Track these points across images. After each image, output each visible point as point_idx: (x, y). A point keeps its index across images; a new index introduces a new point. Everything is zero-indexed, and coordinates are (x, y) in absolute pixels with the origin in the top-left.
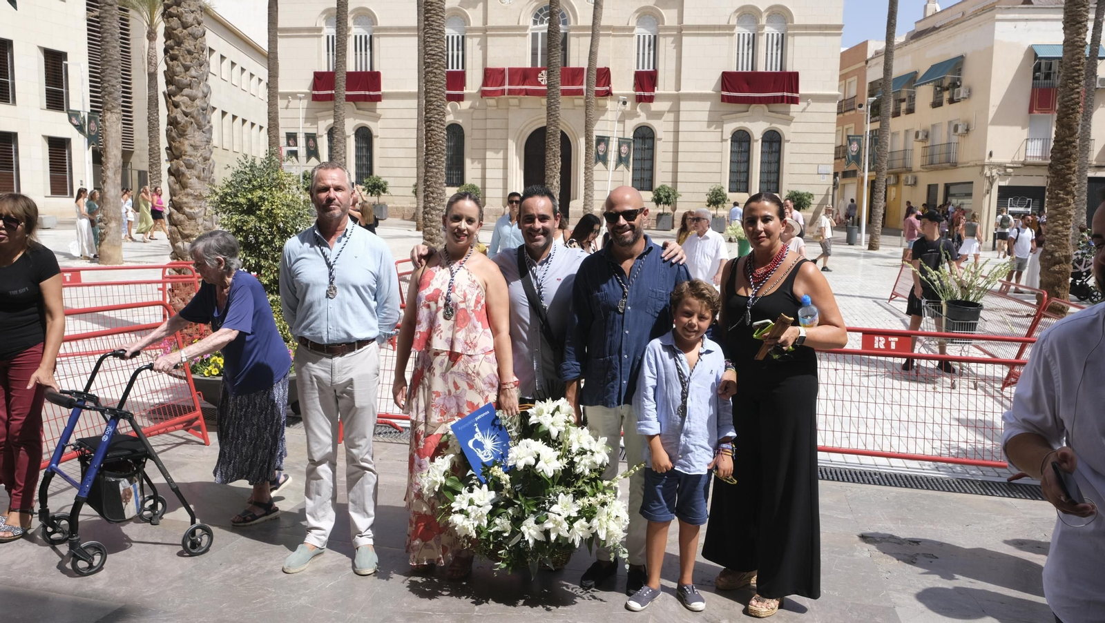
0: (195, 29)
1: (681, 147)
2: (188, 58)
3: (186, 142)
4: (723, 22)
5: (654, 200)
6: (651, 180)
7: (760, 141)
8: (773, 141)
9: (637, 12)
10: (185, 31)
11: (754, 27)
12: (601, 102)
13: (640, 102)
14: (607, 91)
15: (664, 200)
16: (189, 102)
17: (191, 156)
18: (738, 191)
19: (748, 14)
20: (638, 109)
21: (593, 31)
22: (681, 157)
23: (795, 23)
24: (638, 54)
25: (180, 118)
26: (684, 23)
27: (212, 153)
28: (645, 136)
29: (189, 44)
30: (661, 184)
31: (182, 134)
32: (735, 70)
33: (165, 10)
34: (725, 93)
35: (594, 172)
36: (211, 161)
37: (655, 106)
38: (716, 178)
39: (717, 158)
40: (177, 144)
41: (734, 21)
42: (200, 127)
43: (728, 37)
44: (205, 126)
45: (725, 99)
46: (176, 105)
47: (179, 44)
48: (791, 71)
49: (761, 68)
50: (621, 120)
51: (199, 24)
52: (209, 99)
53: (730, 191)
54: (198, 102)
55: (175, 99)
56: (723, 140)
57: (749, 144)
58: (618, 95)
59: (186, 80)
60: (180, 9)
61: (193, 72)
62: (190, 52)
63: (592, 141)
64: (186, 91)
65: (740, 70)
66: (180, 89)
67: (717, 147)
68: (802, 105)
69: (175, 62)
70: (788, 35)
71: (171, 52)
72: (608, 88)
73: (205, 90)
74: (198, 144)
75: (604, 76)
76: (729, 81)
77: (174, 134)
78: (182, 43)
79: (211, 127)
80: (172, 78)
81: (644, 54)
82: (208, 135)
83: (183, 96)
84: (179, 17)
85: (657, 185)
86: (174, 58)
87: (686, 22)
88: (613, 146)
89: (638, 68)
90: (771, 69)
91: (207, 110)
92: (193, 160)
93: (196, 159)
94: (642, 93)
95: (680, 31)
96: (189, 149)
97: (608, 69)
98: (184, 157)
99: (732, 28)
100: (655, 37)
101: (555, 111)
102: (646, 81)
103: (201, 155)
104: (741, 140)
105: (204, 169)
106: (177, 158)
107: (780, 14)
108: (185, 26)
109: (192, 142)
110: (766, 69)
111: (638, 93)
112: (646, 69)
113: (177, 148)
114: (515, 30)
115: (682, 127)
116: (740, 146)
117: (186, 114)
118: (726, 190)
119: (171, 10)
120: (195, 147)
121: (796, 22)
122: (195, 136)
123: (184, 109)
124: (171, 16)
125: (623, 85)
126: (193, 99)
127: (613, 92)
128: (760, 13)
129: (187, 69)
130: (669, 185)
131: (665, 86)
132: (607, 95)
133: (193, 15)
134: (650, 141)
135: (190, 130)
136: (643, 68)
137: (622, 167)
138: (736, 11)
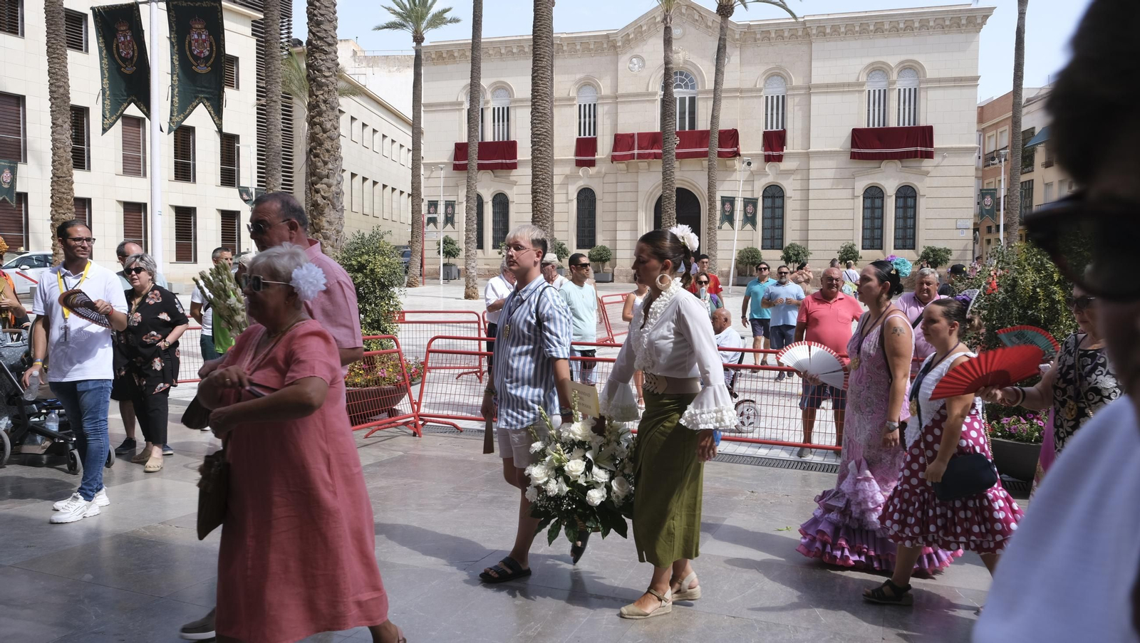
0: (333, 133)
1: (812, 204)
2: (327, 155)
3: (324, 219)
4: (852, 79)
5: (783, 258)
6: (782, 238)
7: (894, 197)
8: (907, 196)
9: (764, 73)
10: (325, 135)
11: (885, 83)
12: (729, 162)
13: (768, 162)
14: (735, 152)
15: (794, 258)
16: (327, 189)
17: (327, 230)
18: (872, 247)
19: (878, 69)
20: (767, 169)
21: (715, 95)
22: (812, 215)
23: (928, 77)
24: (767, 114)
25: (320, 200)
26: (812, 83)
27: (343, 226)
28: (774, 195)
29: (327, 145)
30: (791, 242)
31: (322, 213)
32: (866, 127)
33: (311, 120)
34: (855, 150)
35: (719, 232)
36: (342, 233)
37: (784, 165)
38: (848, 235)
39: (849, 215)
40: (317, 221)
41: (863, 78)
42: (334, 208)
43: (857, 94)
44: (338, 206)
45: (854, 156)
46: (317, 191)
47: (321, 144)
48: (925, 125)
49: (893, 123)
50: (750, 181)
51: (336, 129)
52: (342, 186)
53: (863, 248)
54: (333, 188)
55: (318, 186)
56: (854, 197)
57: (883, 200)
58: (745, 155)
59: (325, 172)
60: (321, 119)
61: (330, 166)
62: (328, 151)
63: (715, 202)
64: (325, 180)
65: (871, 126)
66: (321, 179)
67: (849, 204)
68: (937, 159)
69: (317, 159)
70: (920, 88)
71: (314, 151)
72: (735, 149)
73: (339, 179)
74: (333, 220)
75: (730, 138)
76: (859, 137)
77: (315, 213)
78: (323, 144)
79: (343, 207)
80: (315, 170)
81: (772, 114)
82: (340, 214)
83: (322, 184)
84: (321, 124)
85: (787, 243)
86: (317, 156)
87: (815, 80)
88: (739, 206)
89: (766, 128)
90: (904, 124)
91: (339, 194)
92: (329, 233)
93: (331, 233)
94: (771, 153)
95: (809, 89)
96: (325, 225)
97: (736, 130)
98: (322, 231)
99: (862, 84)
100: (783, 97)
101: (670, 176)
102: (774, 142)
103: (335, 229)
104: (874, 196)
105: (337, 239)
106: (318, 231)
107: (911, 68)
108: (325, 131)
109: (328, 219)
110: (899, 124)
111: (766, 153)
112: (775, 129)
113: (317, 224)
114: (642, 97)
115: (812, 184)
116: (873, 203)
117: (324, 198)
118: (859, 247)
119: (315, 120)
120: (330, 223)
121: (930, 74)
122: (330, 214)
123: (323, 194)
124: (315, 124)
125: (751, 145)
126: (329, 186)
127: (741, 153)
128: (891, 69)
129: (325, 163)
130: (798, 243)
131: (793, 145)
132: (735, 156)
133: (331, 123)
134: (780, 200)
135: (327, 210)
136: (772, 128)
137: (749, 226)
138: (866, 68)
